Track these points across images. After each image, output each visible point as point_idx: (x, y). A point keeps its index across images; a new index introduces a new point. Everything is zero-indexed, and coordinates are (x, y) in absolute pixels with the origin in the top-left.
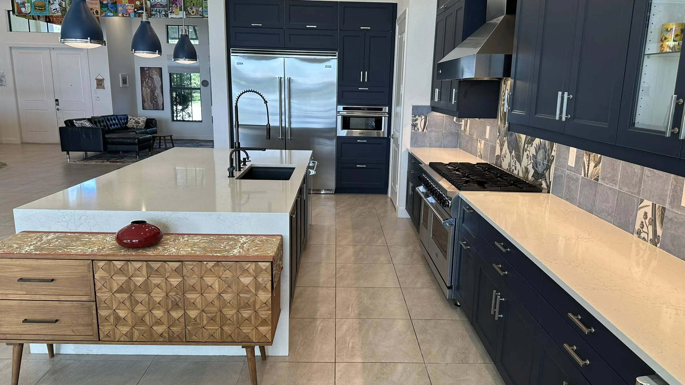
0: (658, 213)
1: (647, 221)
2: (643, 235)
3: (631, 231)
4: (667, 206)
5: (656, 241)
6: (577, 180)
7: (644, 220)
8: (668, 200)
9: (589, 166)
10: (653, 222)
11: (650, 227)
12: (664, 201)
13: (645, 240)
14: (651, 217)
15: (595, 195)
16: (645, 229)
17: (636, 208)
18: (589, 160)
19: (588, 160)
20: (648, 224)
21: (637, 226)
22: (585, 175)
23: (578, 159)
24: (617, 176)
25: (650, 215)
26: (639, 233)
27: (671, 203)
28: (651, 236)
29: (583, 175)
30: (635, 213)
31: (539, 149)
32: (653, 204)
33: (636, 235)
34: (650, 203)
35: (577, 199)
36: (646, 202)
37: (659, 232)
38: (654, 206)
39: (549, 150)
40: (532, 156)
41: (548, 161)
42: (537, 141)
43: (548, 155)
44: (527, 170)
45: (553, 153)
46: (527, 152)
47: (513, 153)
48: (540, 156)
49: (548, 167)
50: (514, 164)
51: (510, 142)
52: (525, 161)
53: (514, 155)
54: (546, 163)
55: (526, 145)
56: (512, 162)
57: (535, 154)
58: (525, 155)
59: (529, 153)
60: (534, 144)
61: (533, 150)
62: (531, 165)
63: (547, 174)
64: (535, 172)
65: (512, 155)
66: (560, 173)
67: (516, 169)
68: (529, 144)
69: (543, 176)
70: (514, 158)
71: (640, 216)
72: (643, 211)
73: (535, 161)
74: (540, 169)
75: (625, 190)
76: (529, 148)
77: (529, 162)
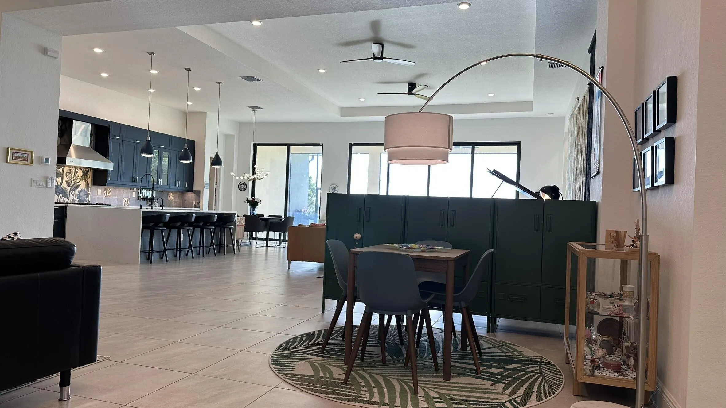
0: (128, 200)
6: (102, 198)
8: (130, 197)
9: (106, 194)
10: (127, 202)
11: (127, 203)
15: (110, 200)
19: (106, 192)
21: (124, 204)
22: (105, 196)
23: (101, 192)
24: (116, 195)
25: (126, 201)
26: (124, 205)
28: (127, 205)
29: (104, 196)
31: (81, 191)
36: (125, 198)
37: (129, 203)
38: (127, 198)
39: (87, 191)
40: (76, 195)
41: (87, 195)
42: (79, 189)
43: (87, 193)
44: (73, 200)
45: (89, 192)
46: (73, 194)
47: (61, 195)
48: (82, 194)
49: (87, 197)
50: (62, 199)
51: (57, 191)
52: (71, 197)
53: (62, 196)
54: (86, 196)
55: (71, 191)
56: (60, 199)
57: (78, 194)
58: (71, 195)
59: (74, 194)
60: (77, 190)
61: (76, 192)
62: (76, 198)
63: (87, 199)
64: (80, 200)
65: (60, 196)
66: (93, 198)
67: (64, 201)
68: (74, 190)
69: (84, 200)
70: (62, 197)
71: (124, 201)
72: (124, 200)
73: (79, 196)
74: (82, 198)
75: (119, 197)
76: (74, 192)
77: (75, 197)
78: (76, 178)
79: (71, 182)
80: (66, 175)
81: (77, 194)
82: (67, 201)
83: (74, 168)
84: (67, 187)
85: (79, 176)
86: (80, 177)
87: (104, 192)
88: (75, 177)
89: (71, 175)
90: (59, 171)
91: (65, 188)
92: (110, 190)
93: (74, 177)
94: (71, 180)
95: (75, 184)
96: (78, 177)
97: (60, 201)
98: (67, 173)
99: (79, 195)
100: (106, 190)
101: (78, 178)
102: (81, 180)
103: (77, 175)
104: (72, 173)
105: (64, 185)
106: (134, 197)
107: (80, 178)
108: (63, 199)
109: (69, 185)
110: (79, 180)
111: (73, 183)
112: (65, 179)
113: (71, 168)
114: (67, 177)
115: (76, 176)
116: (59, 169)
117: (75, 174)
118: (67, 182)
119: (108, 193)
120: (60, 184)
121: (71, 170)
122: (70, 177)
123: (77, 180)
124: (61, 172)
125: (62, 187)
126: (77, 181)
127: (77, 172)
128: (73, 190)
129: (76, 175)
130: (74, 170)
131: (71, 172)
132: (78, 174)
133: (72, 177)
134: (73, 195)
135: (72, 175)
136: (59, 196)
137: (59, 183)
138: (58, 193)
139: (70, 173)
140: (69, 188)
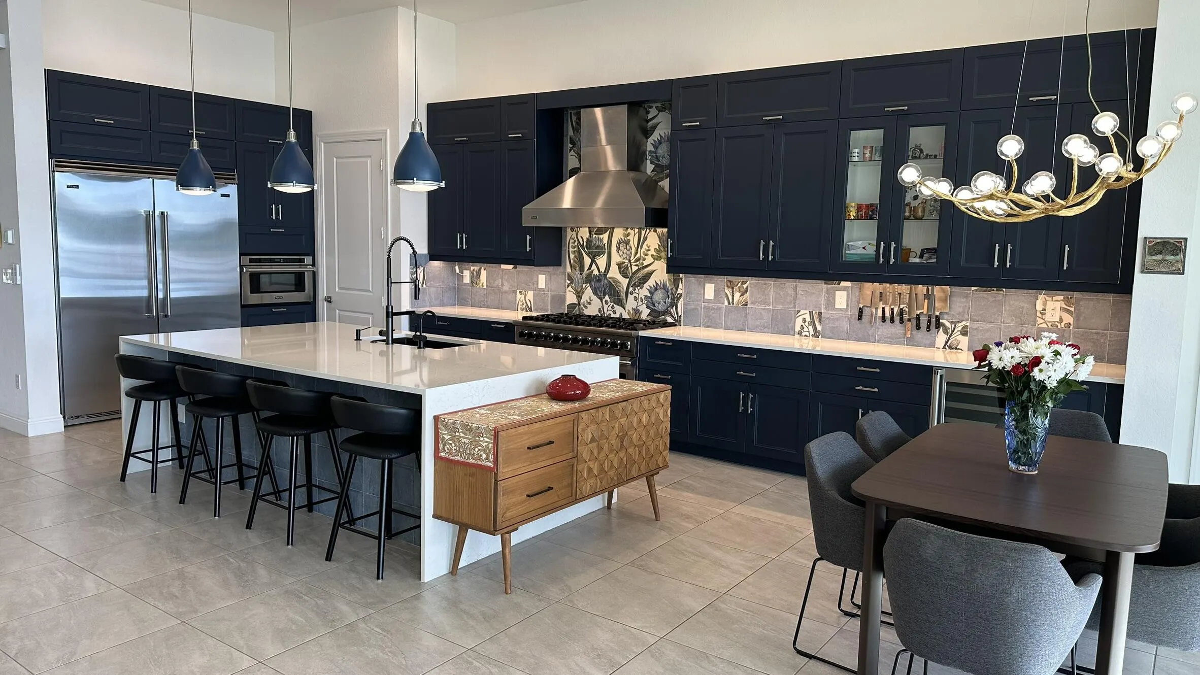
0: (816, 317)
1: (806, 324)
2: (804, 334)
3: (792, 333)
4: (823, 311)
5: (817, 334)
6: (720, 308)
7: (803, 324)
8: (823, 307)
9: (733, 296)
10: (813, 323)
11: (811, 328)
12: (820, 308)
13: (807, 336)
14: (810, 320)
15: (745, 317)
16: (806, 329)
17: (793, 317)
18: (733, 292)
19: (731, 292)
20: (807, 325)
21: (798, 329)
22: (729, 304)
23: (717, 292)
24: (769, 299)
25: (808, 319)
26: (800, 333)
27: (826, 308)
28: (812, 332)
29: (726, 303)
30: (793, 321)
31: (656, 289)
32: (810, 312)
33: (797, 336)
34: (808, 312)
35: (722, 324)
36: (802, 312)
37: (819, 328)
38: (811, 313)
39: (672, 289)
40: (643, 298)
41: (673, 299)
42: (651, 283)
43: (672, 294)
44: (637, 311)
45: (679, 291)
46: (634, 295)
47: (607, 298)
48: (659, 296)
49: (674, 304)
50: (610, 308)
51: (598, 288)
52: (631, 303)
53: (609, 300)
54: (670, 301)
55: (631, 289)
56: (606, 307)
57: (649, 295)
58: (631, 298)
59: (637, 295)
60: (646, 286)
61: (644, 292)
62: (644, 306)
63: (673, 310)
64: (653, 311)
65: (604, 300)
66: (693, 307)
67: (615, 312)
68: (637, 287)
69: (666, 312)
70: (609, 303)
71: (799, 322)
72: (801, 318)
73: (650, 302)
74: (660, 308)
75: (780, 307)
76: (637, 291)
77: (640, 303)
78: (642, 255)
79: (631, 265)
80: (618, 249)
81: (646, 296)
82: (621, 314)
83: (637, 230)
84: (619, 277)
85: (649, 250)
86: (652, 252)
87: (727, 291)
88: (641, 253)
89: (628, 247)
90: (601, 240)
91: (617, 282)
92: (745, 286)
93: (636, 253)
94: (630, 261)
95: (639, 270)
96: (648, 252)
97: (604, 313)
98: (619, 243)
99: (651, 298)
100: (731, 286)
101: (647, 255)
102: (655, 259)
103: (645, 247)
104: (631, 243)
105: (614, 273)
106: (841, 309)
107: (652, 256)
108: (613, 307)
109: (624, 274)
110: (649, 260)
111: (635, 268)
112: (616, 258)
113: (629, 230)
114: (621, 253)
115: (643, 250)
116: (601, 236)
117: (640, 245)
118: (619, 265)
119: (737, 295)
120: (605, 272)
121: (628, 235)
122: (628, 253)
123: (644, 259)
124: (605, 241)
125: (610, 278)
126: (645, 263)
127: (645, 239)
128: (635, 286)
129: (641, 249)
130: (637, 236)
131: (629, 240)
132: (647, 245)
133: (631, 253)
134: (635, 297)
135: (631, 248)
136: (602, 301)
137: (602, 270)
138: (601, 292)
139: (627, 243)
140: (624, 282)
